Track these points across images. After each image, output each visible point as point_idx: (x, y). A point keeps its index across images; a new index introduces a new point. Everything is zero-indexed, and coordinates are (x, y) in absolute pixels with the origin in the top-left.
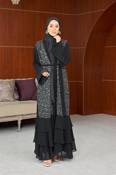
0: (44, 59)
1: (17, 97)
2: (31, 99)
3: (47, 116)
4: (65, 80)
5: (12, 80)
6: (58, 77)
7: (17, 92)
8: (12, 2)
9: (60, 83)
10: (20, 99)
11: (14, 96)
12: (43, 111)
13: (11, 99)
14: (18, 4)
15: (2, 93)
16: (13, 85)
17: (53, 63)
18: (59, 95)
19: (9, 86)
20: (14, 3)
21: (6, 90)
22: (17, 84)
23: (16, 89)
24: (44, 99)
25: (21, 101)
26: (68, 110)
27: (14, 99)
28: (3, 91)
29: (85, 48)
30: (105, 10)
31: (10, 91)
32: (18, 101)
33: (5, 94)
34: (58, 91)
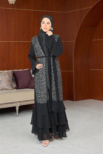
0: (39, 51)
1: (15, 86)
2: (28, 88)
3: (43, 102)
4: (59, 70)
5: (10, 71)
6: (52, 68)
7: (15, 82)
8: (9, 2)
9: (54, 73)
10: (17, 88)
11: (12, 85)
12: (39, 97)
13: (9, 88)
14: (14, 3)
15: (2, 83)
16: (11, 75)
17: (48, 55)
18: (54, 83)
19: (7, 77)
20: (10, 3)
21: (5, 80)
22: (14, 75)
23: (14, 79)
24: (40, 87)
25: (18, 89)
26: (61, 96)
27: (12, 88)
28: (3, 81)
29: (75, 41)
30: (92, 7)
31: (9, 81)
32: (15, 90)
33: (4, 84)
34: (53, 80)
